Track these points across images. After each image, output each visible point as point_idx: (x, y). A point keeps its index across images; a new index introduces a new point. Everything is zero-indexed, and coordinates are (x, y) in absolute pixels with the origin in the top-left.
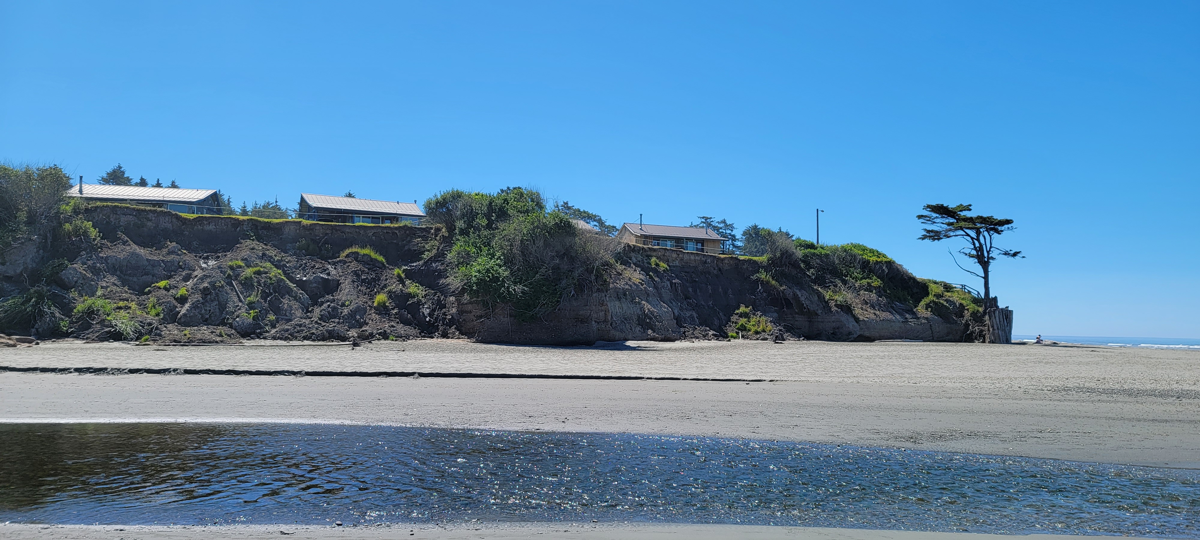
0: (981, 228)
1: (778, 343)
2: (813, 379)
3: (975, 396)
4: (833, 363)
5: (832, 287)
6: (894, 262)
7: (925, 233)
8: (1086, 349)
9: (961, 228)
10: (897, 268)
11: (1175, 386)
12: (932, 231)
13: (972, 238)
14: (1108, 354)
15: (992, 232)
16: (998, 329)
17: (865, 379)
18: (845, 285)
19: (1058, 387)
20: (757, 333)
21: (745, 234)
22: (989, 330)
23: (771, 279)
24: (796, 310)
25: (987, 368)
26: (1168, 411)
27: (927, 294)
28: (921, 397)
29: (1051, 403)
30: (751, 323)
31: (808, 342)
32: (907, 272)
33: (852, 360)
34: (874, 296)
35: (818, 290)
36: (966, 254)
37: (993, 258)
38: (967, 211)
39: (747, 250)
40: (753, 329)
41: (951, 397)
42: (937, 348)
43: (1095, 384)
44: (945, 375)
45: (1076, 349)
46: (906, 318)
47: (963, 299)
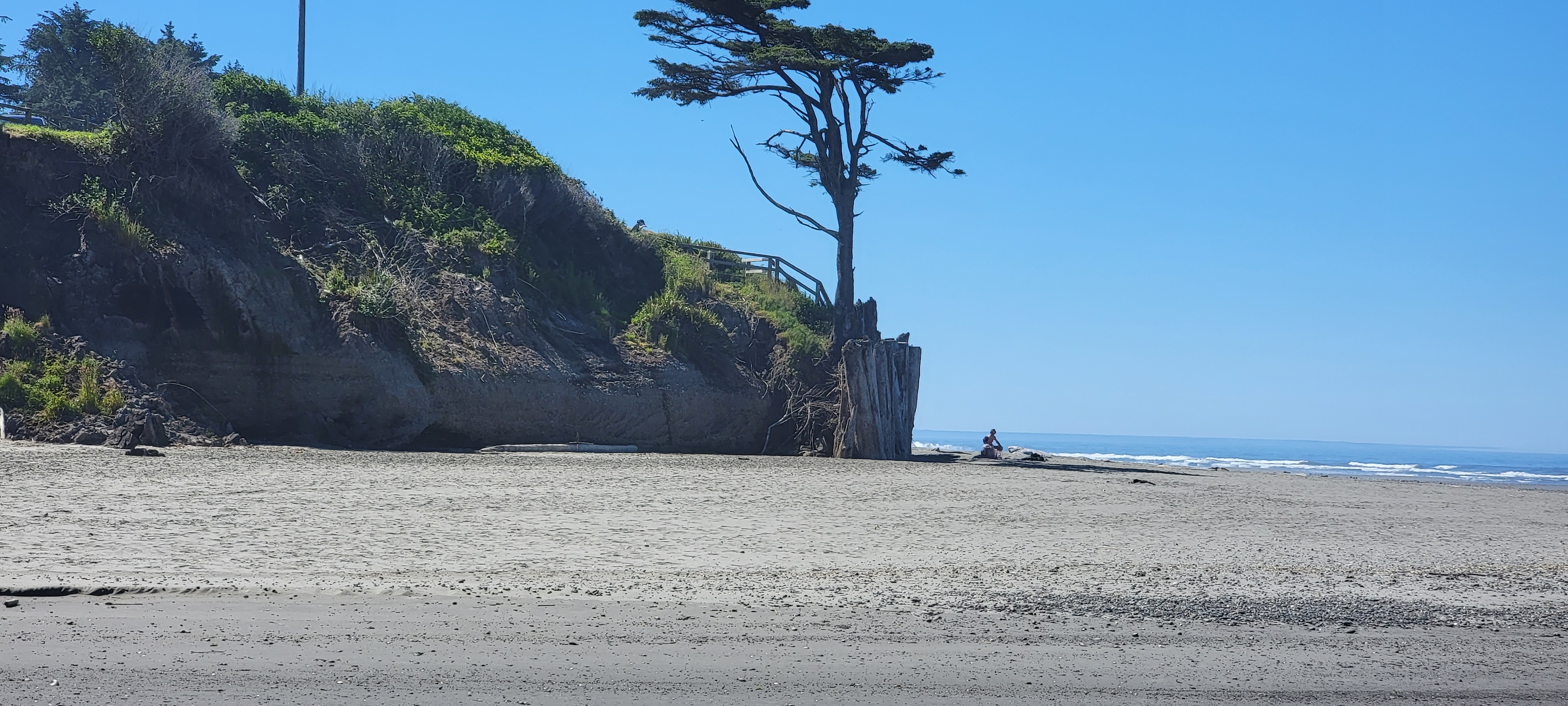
0: (835, 67)
1: (140, 453)
2: (252, 584)
3: (780, 633)
4: (329, 525)
5: (344, 254)
6: (555, 171)
7: (659, 74)
8: (1120, 475)
9: (776, 67)
10: (565, 191)
11: (1344, 588)
12: (684, 69)
13: (807, 101)
14: (1180, 490)
15: (868, 84)
16: (873, 408)
17: (433, 582)
18: (391, 246)
19: (1025, 599)
20: (64, 414)
21: (35, 39)
22: (845, 413)
23: (124, 218)
24: (215, 335)
25: (827, 539)
26: (1315, 665)
27: (658, 285)
28: (610, 639)
29: (1002, 648)
30: (46, 380)
31: (252, 450)
32: (597, 207)
33: (396, 514)
34: (483, 288)
35: (296, 263)
36: (787, 154)
37: (870, 173)
38: (793, 9)
39: (45, 103)
40: (52, 401)
41: (706, 639)
42: (681, 472)
43: (1129, 587)
44: (692, 565)
45: (1092, 475)
46: (587, 370)
47: (770, 306)
